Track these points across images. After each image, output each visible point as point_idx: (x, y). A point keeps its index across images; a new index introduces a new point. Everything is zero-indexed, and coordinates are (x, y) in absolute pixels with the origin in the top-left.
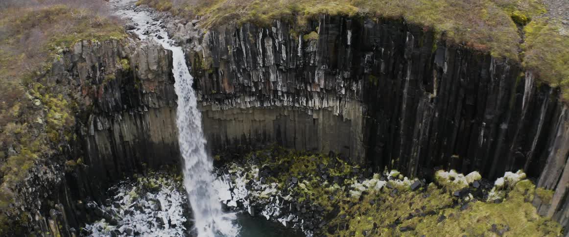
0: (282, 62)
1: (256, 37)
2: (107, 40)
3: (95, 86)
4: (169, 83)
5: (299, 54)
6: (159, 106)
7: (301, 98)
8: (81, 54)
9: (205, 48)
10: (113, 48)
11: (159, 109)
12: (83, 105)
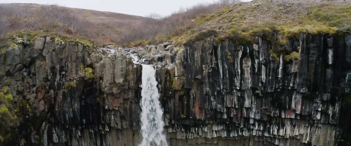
0: (260, 85)
1: (235, 56)
2: (72, 42)
3: (52, 91)
4: (135, 102)
5: (280, 76)
6: (122, 126)
7: (273, 126)
8: (42, 50)
9: (178, 65)
10: (78, 51)
11: (122, 130)
12: (35, 108)
